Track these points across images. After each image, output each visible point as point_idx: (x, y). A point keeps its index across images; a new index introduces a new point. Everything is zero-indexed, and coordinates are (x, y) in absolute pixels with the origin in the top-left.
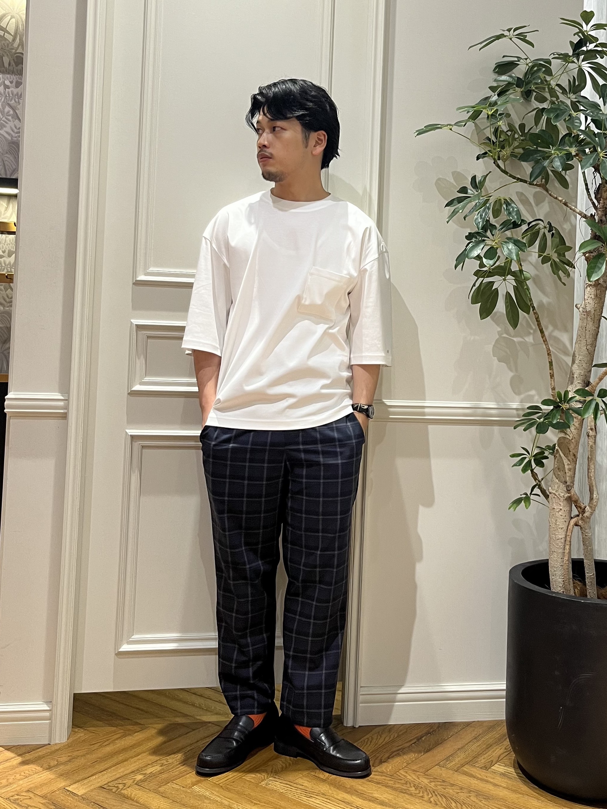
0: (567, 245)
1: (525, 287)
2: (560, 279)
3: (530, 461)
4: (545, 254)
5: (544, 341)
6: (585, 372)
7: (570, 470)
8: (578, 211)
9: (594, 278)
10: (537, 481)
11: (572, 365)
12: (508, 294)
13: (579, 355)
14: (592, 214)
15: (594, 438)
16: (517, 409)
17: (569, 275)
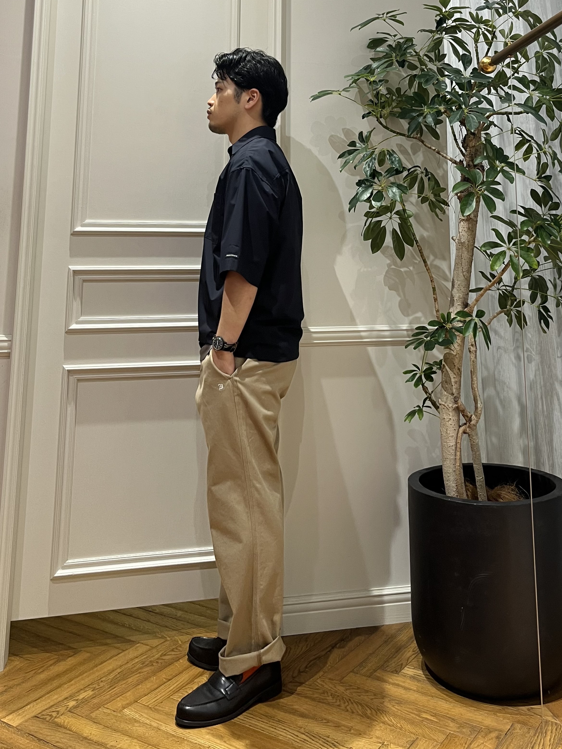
0: (441, 187)
1: (409, 224)
2: (437, 216)
3: (420, 377)
4: (423, 195)
5: (427, 269)
6: (463, 295)
7: (456, 382)
8: (449, 158)
9: (467, 213)
10: (428, 394)
11: (452, 290)
12: (394, 231)
13: (457, 280)
14: (460, 160)
15: (475, 353)
16: (406, 330)
17: (444, 213)
